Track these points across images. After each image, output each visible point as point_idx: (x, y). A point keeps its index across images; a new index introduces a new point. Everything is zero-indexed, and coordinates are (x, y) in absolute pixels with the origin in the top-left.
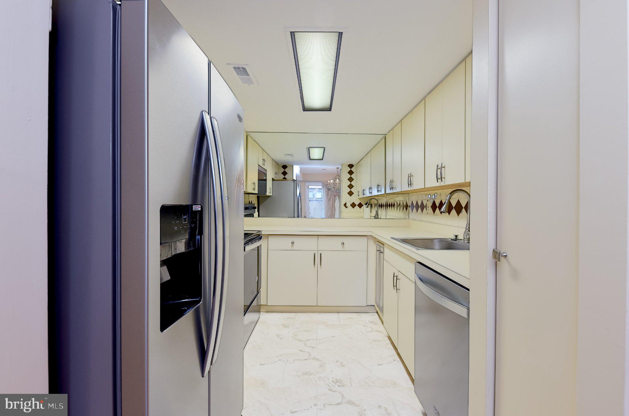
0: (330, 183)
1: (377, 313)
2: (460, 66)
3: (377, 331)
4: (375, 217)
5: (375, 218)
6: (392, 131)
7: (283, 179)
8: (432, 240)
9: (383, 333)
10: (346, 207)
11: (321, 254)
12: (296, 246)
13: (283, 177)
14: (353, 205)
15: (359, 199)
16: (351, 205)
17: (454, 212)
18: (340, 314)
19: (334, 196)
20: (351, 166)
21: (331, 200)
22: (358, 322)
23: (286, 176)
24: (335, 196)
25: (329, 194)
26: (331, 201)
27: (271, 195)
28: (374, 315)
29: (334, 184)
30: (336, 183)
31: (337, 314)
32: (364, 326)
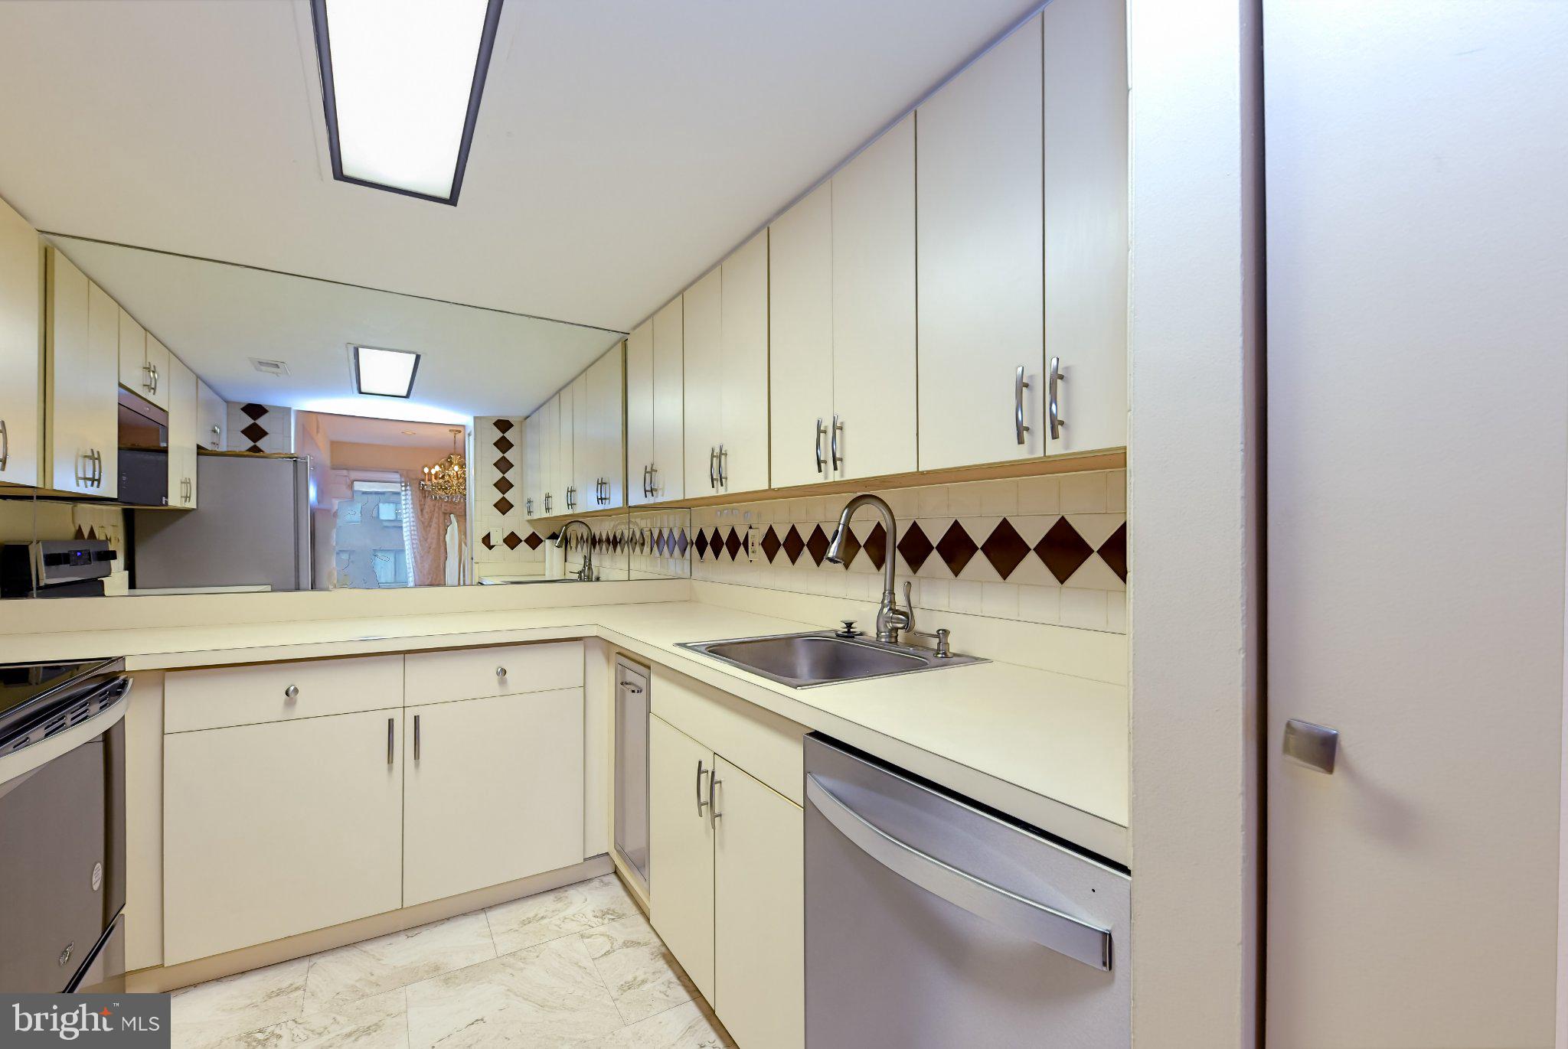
0: (430, 473)
1: (615, 872)
2: (899, 126)
3: (627, 944)
4: (580, 573)
5: (581, 580)
6: (649, 322)
7: (250, 450)
8: (788, 641)
9: (646, 944)
10: (491, 547)
11: (417, 719)
12: (304, 703)
13: (250, 444)
14: (512, 541)
15: (528, 521)
16: (505, 541)
17: (862, 558)
18: (496, 915)
19: (441, 513)
20: (504, 425)
21: (434, 525)
22: (559, 926)
23: (259, 444)
24: (445, 514)
25: (427, 509)
26: (433, 530)
27: (192, 504)
28: (607, 884)
29: (443, 477)
30: (449, 476)
31: (482, 916)
32: (582, 936)
